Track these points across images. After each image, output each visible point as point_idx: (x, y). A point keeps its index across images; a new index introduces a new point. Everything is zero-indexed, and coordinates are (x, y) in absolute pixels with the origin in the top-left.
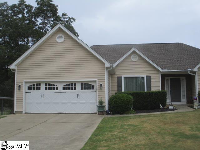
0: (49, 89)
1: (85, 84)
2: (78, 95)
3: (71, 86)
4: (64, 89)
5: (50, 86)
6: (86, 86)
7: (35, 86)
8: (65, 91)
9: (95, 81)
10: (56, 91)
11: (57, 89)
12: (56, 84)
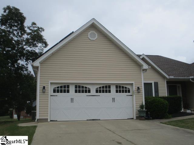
0: (79, 92)
1: (120, 87)
2: (113, 99)
3: (105, 89)
4: (97, 91)
5: (81, 89)
6: (121, 89)
7: (63, 89)
8: (99, 94)
9: (132, 84)
10: (88, 94)
11: (89, 91)
12: (88, 86)
